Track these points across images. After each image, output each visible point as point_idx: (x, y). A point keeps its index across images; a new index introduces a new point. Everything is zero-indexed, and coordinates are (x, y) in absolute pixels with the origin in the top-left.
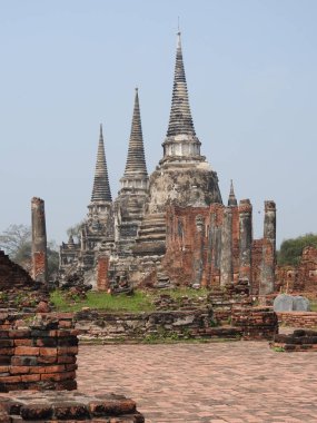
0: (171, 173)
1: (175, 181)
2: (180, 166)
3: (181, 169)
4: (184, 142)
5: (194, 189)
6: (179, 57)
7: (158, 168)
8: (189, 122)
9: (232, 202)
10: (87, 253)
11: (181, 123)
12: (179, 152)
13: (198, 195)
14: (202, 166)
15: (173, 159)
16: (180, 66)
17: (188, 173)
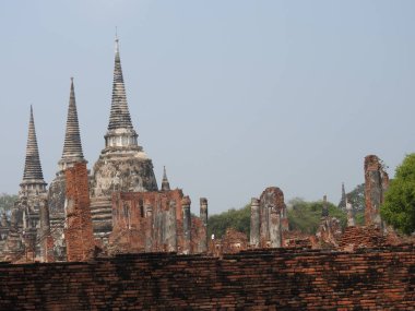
0: (113, 162)
1: (117, 169)
2: (121, 156)
3: (122, 159)
4: (124, 135)
5: (134, 176)
6: (118, 61)
7: (101, 158)
8: (127, 118)
9: (166, 185)
10: (31, 230)
11: (120, 118)
12: (119, 143)
13: (137, 180)
14: (139, 155)
15: (114, 149)
16: (118, 68)
17: (128, 161)
